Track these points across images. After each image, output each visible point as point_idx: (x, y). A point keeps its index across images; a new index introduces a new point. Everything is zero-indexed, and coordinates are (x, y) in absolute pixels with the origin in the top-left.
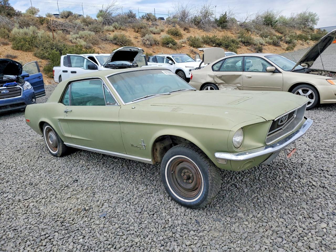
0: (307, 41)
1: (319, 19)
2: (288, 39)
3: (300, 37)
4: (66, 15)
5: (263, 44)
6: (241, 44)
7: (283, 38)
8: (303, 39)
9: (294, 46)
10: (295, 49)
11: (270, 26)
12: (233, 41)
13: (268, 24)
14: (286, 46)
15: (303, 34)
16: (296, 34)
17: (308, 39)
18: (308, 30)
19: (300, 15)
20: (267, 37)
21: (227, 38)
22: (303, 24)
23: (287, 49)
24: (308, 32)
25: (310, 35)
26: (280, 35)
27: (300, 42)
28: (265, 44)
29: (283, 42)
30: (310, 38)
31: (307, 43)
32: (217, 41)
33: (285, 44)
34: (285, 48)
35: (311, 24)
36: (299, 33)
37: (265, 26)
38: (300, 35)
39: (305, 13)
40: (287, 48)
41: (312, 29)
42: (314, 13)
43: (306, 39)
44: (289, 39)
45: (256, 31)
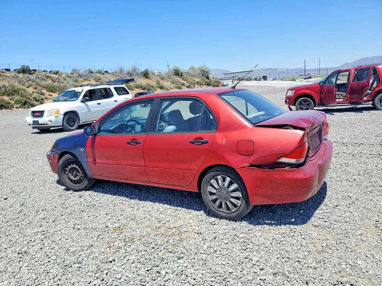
2: (188, 85)
4: (56, 72)
5: (171, 88)
6: (158, 88)
12: (152, 86)
13: (176, 75)
21: (148, 85)
28: (173, 88)
32: (143, 87)
37: (174, 76)
41: (208, 78)
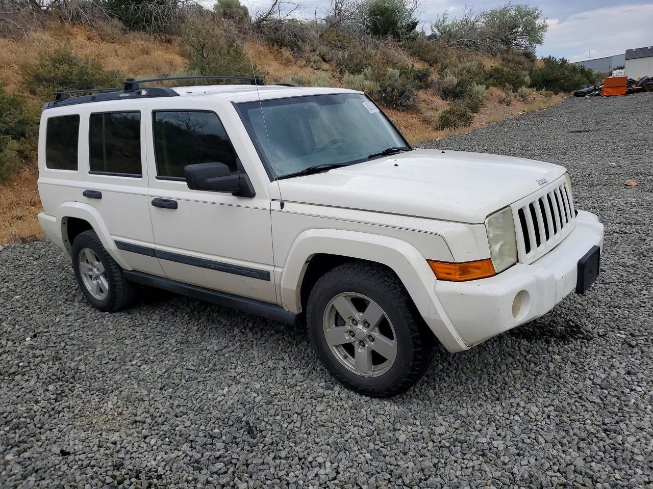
0: (519, 90)
1: (547, 26)
3: (496, 78)
7: (434, 77)
8: (507, 85)
9: (475, 110)
10: (480, 120)
11: (390, 38)
14: (442, 106)
15: (505, 69)
16: (481, 66)
17: (522, 83)
18: (518, 59)
19: (492, 15)
20: (359, 72)
22: (503, 41)
23: (445, 123)
24: (520, 63)
25: (526, 73)
26: (418, 66)
27: (497, 92)
29: (430, 91)
30: (527, 79)
31: (522, 96)
33: (438, 101)
34: (435, 116)
35: (523, 42)
36: (489, 64)
38: (496, 70)
39: (504, 12)
40: (441, 118)
42: (531, 7)
43: (516, 84)
44: (455, 81)
45: (324, 49)
